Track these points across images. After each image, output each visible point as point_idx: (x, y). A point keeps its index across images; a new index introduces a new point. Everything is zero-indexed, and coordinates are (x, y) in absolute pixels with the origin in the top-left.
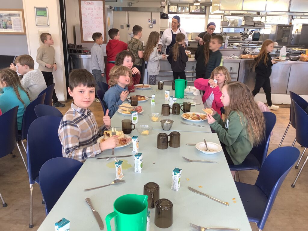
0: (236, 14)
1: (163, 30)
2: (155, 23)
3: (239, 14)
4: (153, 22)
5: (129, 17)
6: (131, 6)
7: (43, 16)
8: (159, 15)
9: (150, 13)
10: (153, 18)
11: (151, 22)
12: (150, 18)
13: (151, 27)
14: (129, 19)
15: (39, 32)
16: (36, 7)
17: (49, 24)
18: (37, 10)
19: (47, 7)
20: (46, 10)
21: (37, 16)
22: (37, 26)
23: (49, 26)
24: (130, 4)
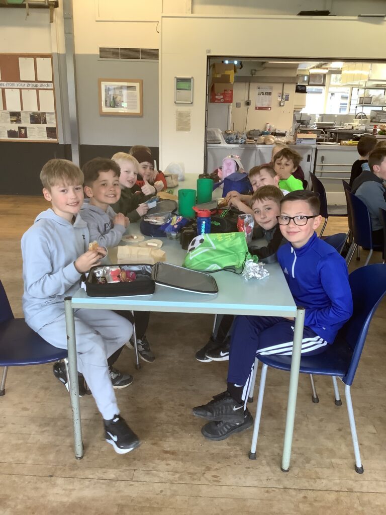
1: (298, 109)
2: (287, 99)
4: (284, 97)
5: (250, 90)
6: (255, 74)
7: (186, 90)
8: (294, 87)
9: (281, 85)
10: (285, 92)
11: (282, 98)
12: (281, 92)
13: (282, 104)
14: (250, 93)
15: (177, 111)
16: (177, 77)
17: (193, 100)
18: (177, 81)
19: (192, 78)
20: (190, 82)
21: (177, 89)
22: (175, 103)
23: (192, 103)
24: (254, 71)
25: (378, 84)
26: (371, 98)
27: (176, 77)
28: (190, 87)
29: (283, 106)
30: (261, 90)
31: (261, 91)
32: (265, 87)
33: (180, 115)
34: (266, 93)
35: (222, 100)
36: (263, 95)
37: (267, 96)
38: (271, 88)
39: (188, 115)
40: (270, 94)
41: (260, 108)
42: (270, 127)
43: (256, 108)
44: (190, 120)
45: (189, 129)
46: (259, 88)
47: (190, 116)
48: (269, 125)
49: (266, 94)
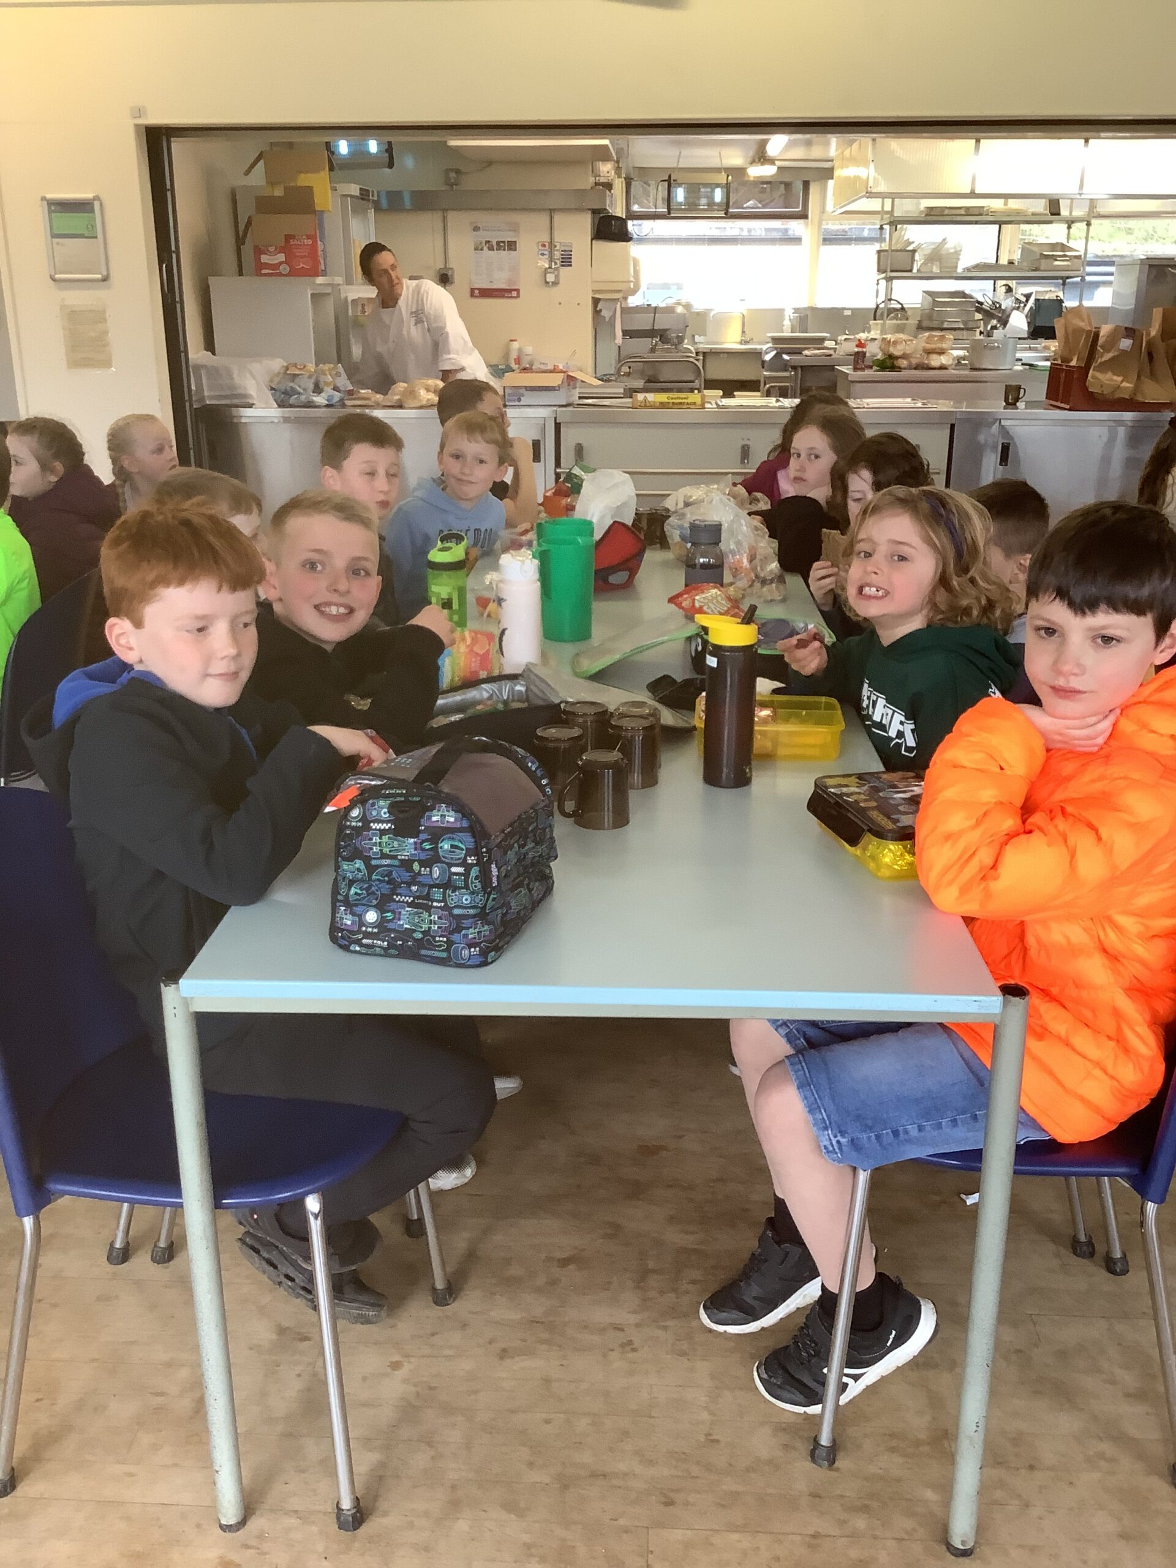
0: (946, 212)
1: (607, 291)
2: (566, 261)
3: (963, 212)
4: (557, 255)
6: (457, 184)
7: (82, 236)
8: (586, 222)
9: (546, 217)
10: (558, 238)
11: (551, 259)
12: (546, 239)
13: (552, 278)
14: (451, 244)
15: (63, 307)
16: (49, 196)
17: (108, 270)
18: (50, 212)
19: (97, 198)
20: (92, 211)
21: (54, 236)
22: (54, 280)
23: (105, 279)
24: (453, 175)
25: (932, 208)
26: (914, 251)
27: (43, 199)
28: (94, 227)
29: (555, 283)
30: (481, 233)
31: (483, 236)
32: (496, 225)
33: (73, 318)
34: (498, 243)
35: (284, 269)
36: (491, 249)
37: (502, 252)
38: (515, 228)
39: (99, 316)
40: (512, 246)
41: (486, 293)
42: (520, 350)
43: (472, 290)
44: (106, 332)
45: (107, 363)
46: (476, 229)
47: (105, 320)
48: (515, 345)
49: (500, 246)
